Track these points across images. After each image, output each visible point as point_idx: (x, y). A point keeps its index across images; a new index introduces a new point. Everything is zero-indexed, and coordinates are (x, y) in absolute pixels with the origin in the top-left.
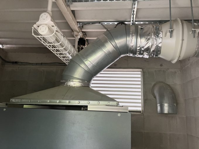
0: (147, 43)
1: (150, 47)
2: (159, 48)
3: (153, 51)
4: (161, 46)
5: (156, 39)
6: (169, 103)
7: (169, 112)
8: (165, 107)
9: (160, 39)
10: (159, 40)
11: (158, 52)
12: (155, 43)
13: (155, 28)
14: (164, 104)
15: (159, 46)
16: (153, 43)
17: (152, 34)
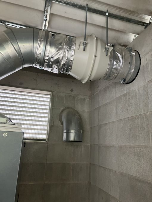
0: (58, 53)
1: (61, 59)
2: (70, 61)
3: (64, 65)
4: (73, 60)
5: (68, 51)
6: (75, 130)
7: (74, 139)
8: (71, 133)
9: (72, 51)
10: (72, 53)
11: (69, 67)
12: (67, 55)
13: (68, 39)
14: (71, 131)
15: (71, 59)
16: (64, 55)
17: (65, 44)
